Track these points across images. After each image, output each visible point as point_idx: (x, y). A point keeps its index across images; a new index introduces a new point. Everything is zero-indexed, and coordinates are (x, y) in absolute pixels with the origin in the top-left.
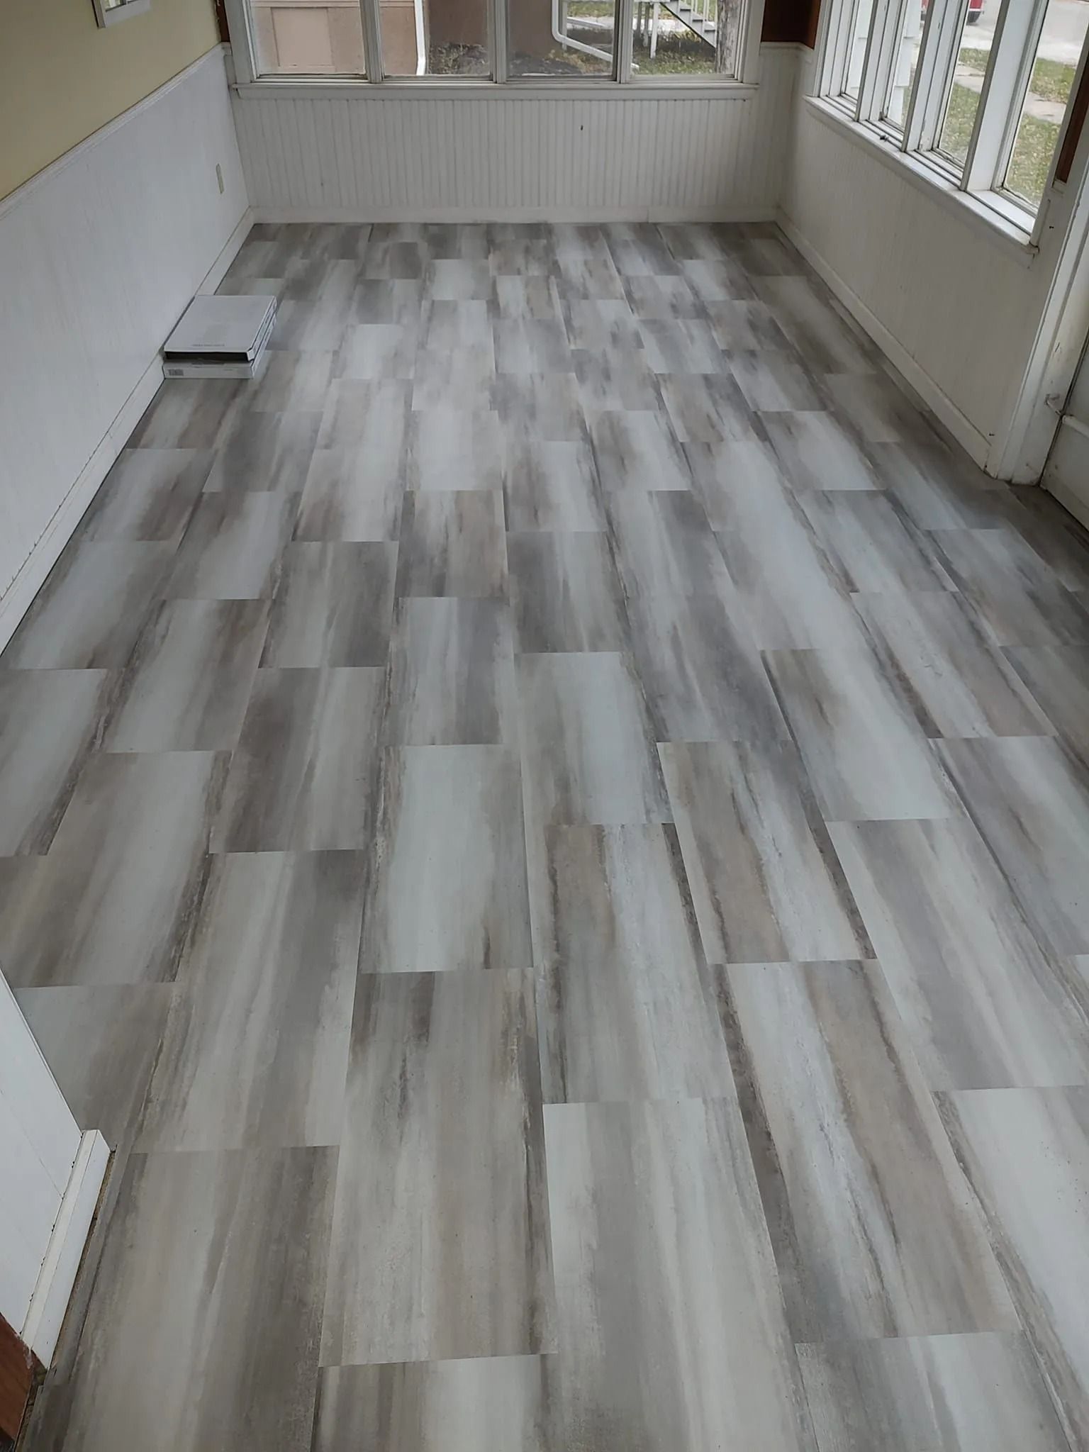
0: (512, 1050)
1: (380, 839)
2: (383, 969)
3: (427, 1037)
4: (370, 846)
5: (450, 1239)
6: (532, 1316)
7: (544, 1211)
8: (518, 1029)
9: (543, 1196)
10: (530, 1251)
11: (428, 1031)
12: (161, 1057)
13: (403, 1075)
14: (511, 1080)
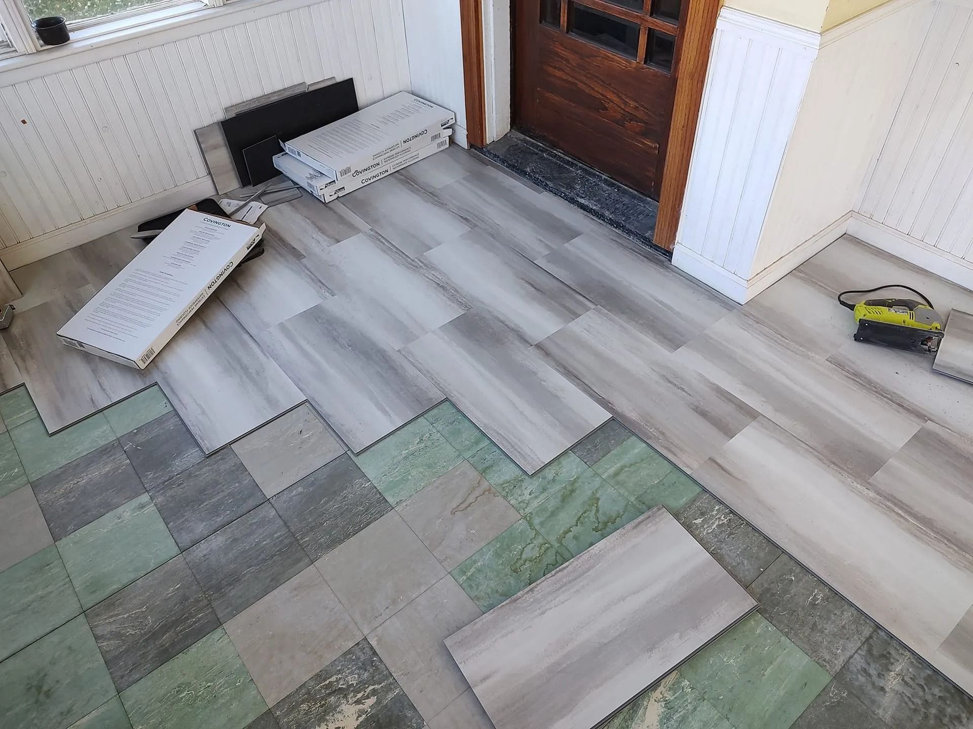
0: (651, 429)
1: (872, 494)
2: (754, 423)
3: (693, 409)
4: (869, 486)
5: (598, 355)
6: (546, 352)
7: (572, 381)
8: (660, 439)
9: (578, 385)
10: (565, 368)
11: (697, 412)
12: (780, 336)
13: (683, 390)
14: (636, 416)
